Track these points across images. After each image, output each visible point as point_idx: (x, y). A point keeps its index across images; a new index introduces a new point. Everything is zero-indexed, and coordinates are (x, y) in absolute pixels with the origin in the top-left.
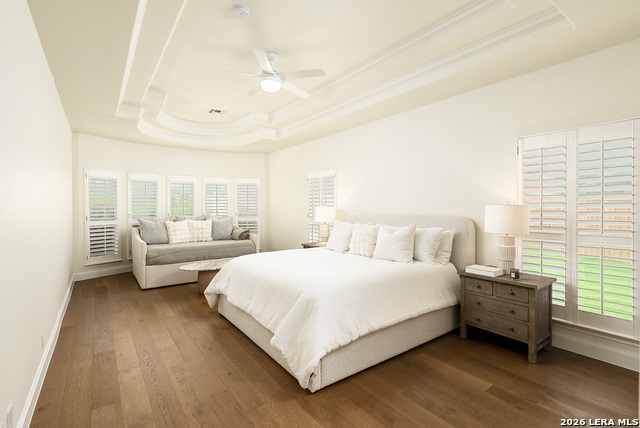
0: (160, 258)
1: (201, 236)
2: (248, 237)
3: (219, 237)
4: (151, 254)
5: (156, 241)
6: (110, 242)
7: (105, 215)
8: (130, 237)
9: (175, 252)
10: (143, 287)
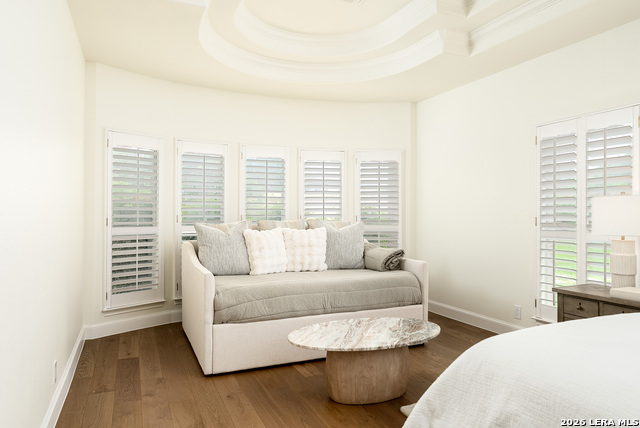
0: (241, 310)
1: (307, 260)
2: (400, 266)
3: (342, 263)
4: (224, 300)
5: (227, 268)
6: (146, 267)
7: (138, 216)
8: (179, 258)
9: (269, 295)
10: (208, 370)
